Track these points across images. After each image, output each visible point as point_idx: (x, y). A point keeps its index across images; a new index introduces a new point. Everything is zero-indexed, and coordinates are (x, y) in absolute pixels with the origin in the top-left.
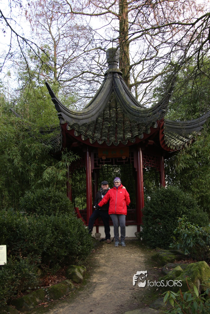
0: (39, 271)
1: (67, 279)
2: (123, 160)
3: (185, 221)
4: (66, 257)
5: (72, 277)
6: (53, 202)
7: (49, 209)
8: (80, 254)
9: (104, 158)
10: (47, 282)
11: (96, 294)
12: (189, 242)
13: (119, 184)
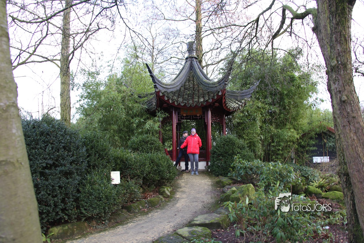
0: (141, 189)
1: (160, 195)
2: (197, 117)
3: (239, 158)
4: (159, 181)
5: (162, 193)
6: (150, 145)
7: (148, 149)
8: (168, 179)
9: (185, 115)
10: (146, 196)
11: (179, 205)
12: (241, 172)
13: (195, 133)
